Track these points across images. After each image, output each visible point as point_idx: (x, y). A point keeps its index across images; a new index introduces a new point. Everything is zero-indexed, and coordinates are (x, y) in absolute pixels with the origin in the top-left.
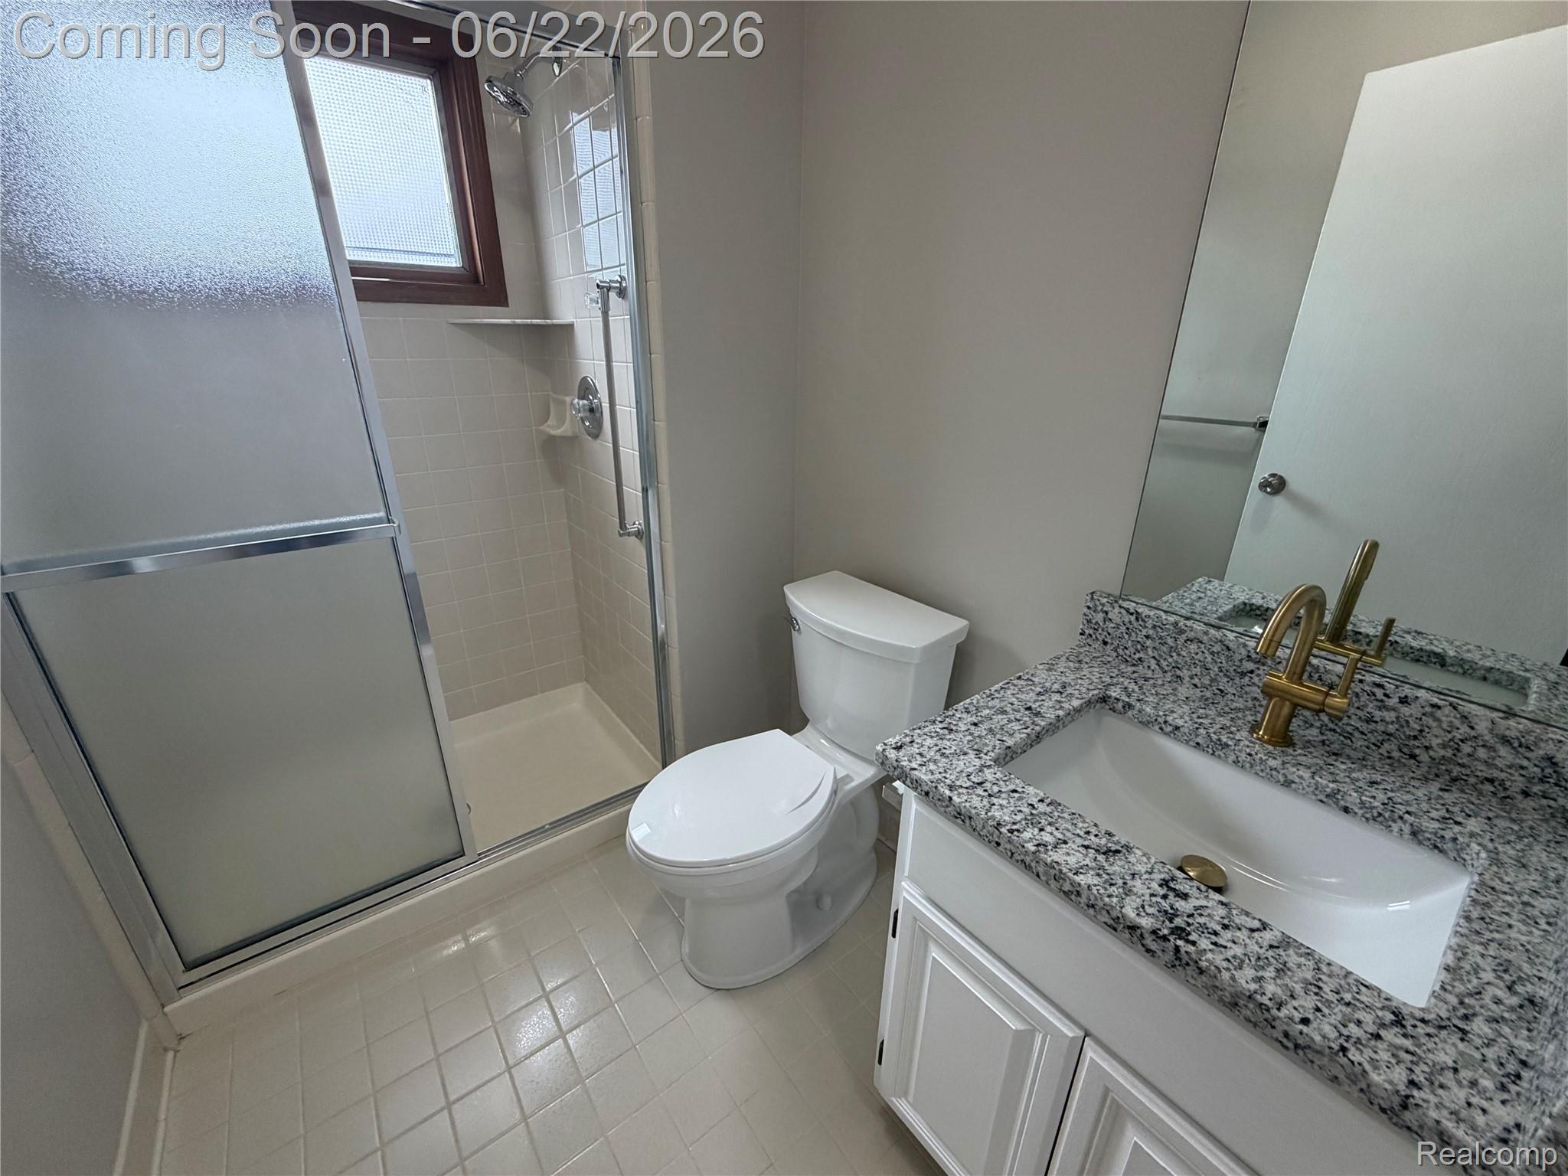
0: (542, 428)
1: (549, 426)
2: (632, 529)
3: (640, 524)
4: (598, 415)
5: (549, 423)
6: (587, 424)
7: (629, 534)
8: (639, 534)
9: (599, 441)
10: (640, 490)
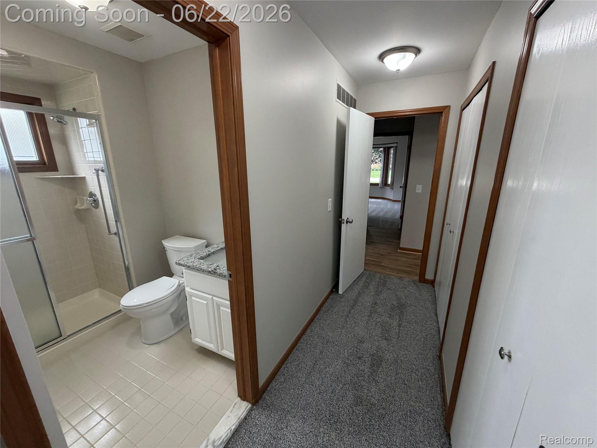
0: (74, 207)
1: (77, 206)
2: (112, 232)
3: (115, 231)
4: (97, 202)
5: (77, 205)
6: (93, 205)
7: (112, 234)
8: (115, 234)
9: (98, 209)
10: (115, 221)
